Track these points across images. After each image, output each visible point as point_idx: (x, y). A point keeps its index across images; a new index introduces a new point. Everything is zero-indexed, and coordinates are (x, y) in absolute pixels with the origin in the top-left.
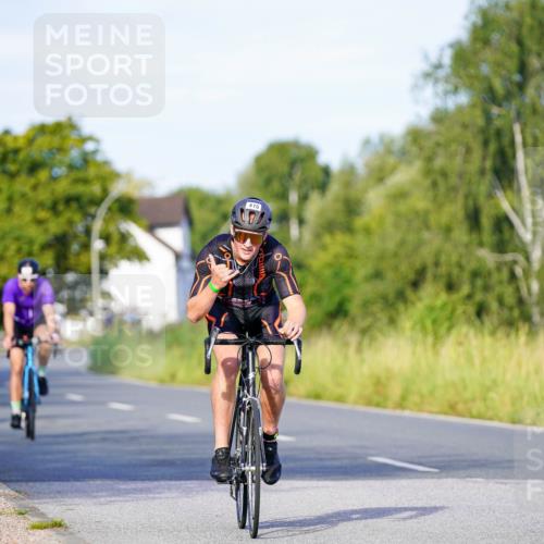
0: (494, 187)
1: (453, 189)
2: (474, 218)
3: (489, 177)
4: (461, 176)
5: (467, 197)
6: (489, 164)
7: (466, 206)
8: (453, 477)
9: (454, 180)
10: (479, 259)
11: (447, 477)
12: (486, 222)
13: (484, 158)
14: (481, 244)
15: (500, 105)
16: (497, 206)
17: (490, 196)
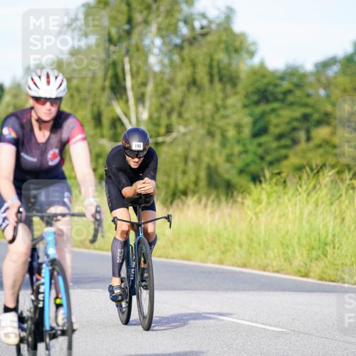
0: (110, 99)
1: (85, 100)
2: (98, 119)
3: (108, 92)
4: (89, 91)
5: (93, 105)
6: (107, 84)
7: (92, 111)
8: (82, 288)
9: (84, 94)
10: (101, 146)
11: (78, 288)
12: (106, 121)
13: (105, 80)
14: (102, 136)
15: (115, 45)
16: (113, 111)
17: (109, 104)
